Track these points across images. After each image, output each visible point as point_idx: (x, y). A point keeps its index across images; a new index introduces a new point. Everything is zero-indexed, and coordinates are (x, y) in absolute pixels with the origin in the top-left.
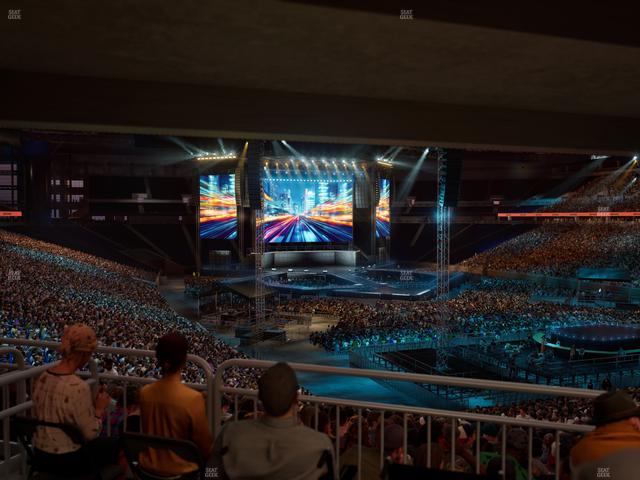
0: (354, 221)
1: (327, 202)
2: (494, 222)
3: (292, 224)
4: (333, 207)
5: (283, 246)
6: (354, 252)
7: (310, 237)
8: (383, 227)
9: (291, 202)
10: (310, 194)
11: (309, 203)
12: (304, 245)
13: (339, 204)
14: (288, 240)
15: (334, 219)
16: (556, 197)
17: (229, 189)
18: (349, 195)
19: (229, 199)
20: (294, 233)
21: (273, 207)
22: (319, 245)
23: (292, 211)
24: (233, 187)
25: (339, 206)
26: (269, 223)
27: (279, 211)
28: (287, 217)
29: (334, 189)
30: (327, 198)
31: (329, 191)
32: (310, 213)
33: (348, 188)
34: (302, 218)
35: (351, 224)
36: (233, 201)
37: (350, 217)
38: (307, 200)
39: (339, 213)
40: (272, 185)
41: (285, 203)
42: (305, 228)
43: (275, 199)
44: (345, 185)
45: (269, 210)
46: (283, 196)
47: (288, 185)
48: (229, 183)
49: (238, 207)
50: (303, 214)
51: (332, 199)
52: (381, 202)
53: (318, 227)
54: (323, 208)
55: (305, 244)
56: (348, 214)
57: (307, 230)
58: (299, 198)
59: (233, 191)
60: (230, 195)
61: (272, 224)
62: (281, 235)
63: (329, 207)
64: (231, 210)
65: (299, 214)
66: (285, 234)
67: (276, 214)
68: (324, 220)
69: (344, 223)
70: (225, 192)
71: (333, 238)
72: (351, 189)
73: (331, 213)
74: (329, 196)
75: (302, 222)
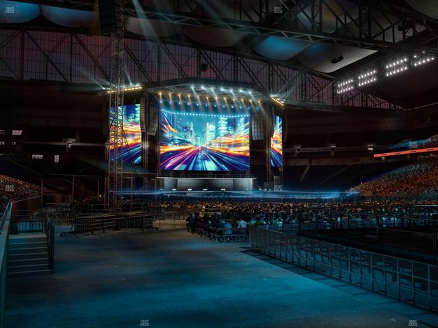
0: (251, 151)
1: (226, 135)
2: (370, 162)
3: (194, 154)
4: (231, 140)
5: (186, 173)
6: (251, 179)
7: (211, 166)
8: (277, 159)
9: (194, 134)
10: (211, 127)
11: (210, 136)
12: (205, 173)
13: (237, 137)
14: (190, 169)
15: (233, 151)
16: (426, 138)
17: (135, 117)
18: (246, 128)
19: (135, 127)
20: (196, 163)
21: (177, 137)
22: (219, 173)
23: (194, 142)
24: (138, 115)
25: (238, 139)
26: (173, 152)
27: (182, 142)
28: (190, 148)
29: (232, 124)
30: (226, 132)
31: (228, 125)
32: (210, 144)
33: (245, 122)
34: (203, 149)
35: (248, 154)
36: (138, 128)
37: (247, 148)
38: (208, 133)
39: (237, 145)
40: (176, 118)
41: (188, 134)
42: (205, 158)
43: (179, 131)
44: (242, 120)
45: (173, 140)
46: (186, 129)
47: (190, 119)
48: (135, 112)
49: (143, 134)
50: (204, 145)
51: (231, 132)
52: (275, 136)
53: (218, 157)
54: (223, 141)
55: (207, 172)
56: (246, 145)
57: (208, 160)
58: (201, 131)
59: (138, 119)
60: (136, 123)
61: (176, 153)
62: (184, 163)
63: (227, 140)
64: (136, 137)
65: (200, 145)
66: (188, 162)
67: (179, 144)
68: (224, 151)
69: (242, 153)
70: (131, 120)
71: (231, 167)
72: (248, 123)
73: (230, 145)
74: (228, 130)
75: (203, 153)
